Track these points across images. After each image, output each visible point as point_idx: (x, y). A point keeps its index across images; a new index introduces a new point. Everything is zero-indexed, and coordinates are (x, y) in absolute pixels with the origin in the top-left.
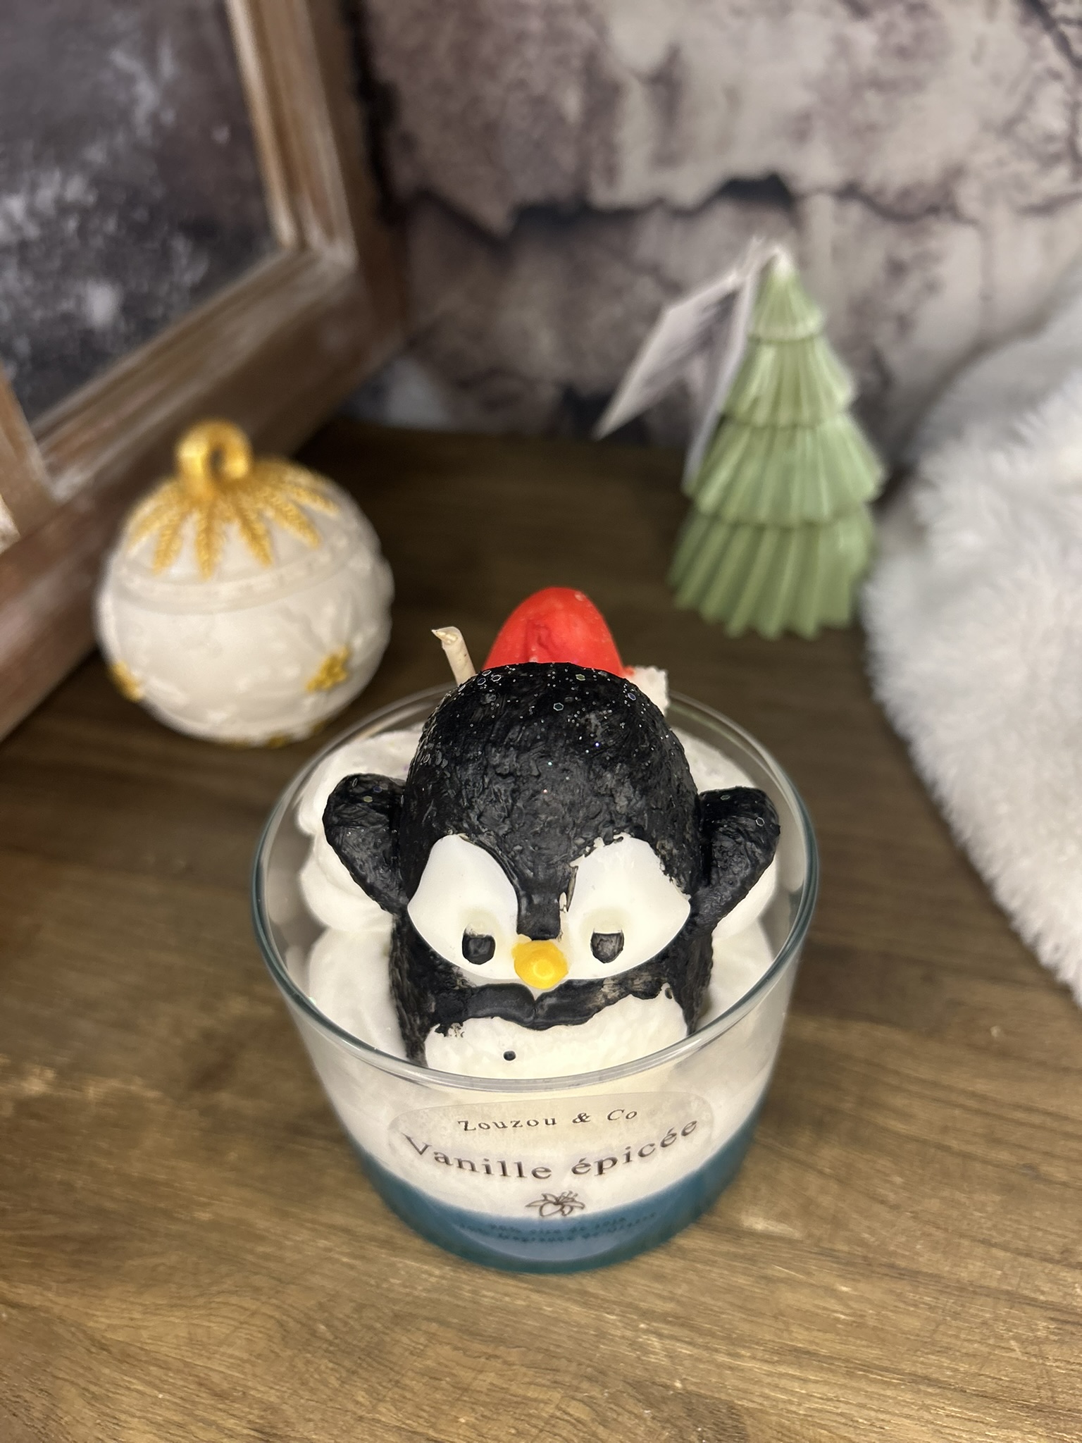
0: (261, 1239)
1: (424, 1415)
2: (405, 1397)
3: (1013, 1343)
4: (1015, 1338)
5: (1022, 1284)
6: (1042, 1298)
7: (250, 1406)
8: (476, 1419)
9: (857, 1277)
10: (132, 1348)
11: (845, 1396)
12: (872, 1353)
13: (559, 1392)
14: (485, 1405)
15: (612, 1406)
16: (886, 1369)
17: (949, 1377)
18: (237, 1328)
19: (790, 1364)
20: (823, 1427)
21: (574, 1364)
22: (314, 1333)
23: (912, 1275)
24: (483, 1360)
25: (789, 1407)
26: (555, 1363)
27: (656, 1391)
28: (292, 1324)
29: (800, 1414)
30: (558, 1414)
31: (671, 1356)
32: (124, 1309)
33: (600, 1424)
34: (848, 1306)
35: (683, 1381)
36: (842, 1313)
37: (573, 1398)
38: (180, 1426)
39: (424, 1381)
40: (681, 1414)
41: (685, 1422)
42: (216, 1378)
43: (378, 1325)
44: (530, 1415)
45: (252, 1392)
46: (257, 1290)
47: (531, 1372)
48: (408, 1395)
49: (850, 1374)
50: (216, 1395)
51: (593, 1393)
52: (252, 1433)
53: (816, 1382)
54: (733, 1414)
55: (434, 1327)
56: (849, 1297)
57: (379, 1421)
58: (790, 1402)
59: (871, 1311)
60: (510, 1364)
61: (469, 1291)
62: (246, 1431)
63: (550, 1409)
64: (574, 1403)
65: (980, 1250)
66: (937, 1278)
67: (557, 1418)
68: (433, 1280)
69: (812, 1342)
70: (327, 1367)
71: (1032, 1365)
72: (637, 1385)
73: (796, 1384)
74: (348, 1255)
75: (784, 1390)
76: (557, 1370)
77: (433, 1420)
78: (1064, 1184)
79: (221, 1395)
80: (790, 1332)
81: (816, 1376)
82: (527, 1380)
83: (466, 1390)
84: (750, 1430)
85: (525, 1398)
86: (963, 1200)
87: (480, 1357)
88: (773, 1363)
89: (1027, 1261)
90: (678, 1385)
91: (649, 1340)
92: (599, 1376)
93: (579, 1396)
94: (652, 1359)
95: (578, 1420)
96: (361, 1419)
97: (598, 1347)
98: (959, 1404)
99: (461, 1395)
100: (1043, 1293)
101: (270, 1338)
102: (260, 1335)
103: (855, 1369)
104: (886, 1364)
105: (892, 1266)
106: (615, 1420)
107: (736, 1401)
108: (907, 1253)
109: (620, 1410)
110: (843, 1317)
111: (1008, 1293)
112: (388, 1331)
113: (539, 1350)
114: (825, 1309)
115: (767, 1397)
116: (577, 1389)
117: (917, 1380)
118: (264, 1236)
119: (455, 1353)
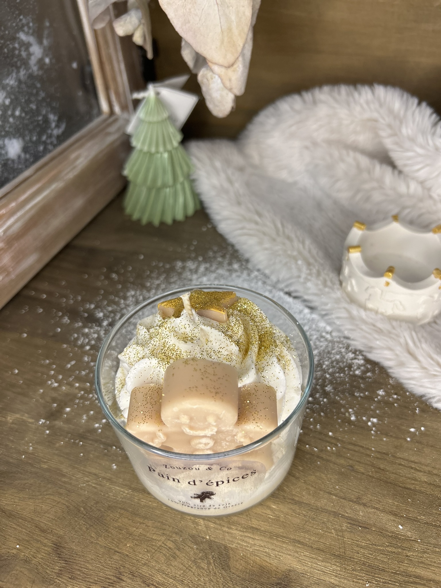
0: (64, 476)
1: (115, 543)
2: (108, 536)
3: (333, 530)
4: (334, 529)
5: (340, 509)
6: (347, 515)
7: (53, 536)
8: (133, 545)
9: (280, 503)
10: (14, 513)
11: (268, 545)
12: (281, 531)
13: (164, 537)
14: (137, 540)
15: (183, 543)
16: (284, 537)
17: (307, 541)
18: (52, 507)
19: (250, 533)
20: (257, 556)
21: (171, 528)
22: (79, 511)
23: (299, 503)
24: (138, 524)
25: (246, 548)
26: (164, 527)
27: (199, 539)
28: (72, 507)
29: (250, 551)
30: (163, 545)
31: (207, 527)
32: (12, 498)
33: (177, 550)
34: (274, 513)
35: (209, 536)
36: (272, 516)
37: (169, 540)
38: (28, 541)
39: (116, 530)
40: (207, 548)
41: (208, 551)
42: (42, 525)
43: (103, 510)
44: (153, 545)
45: (54, 531)
46: (61, 494)
47: (155, 530)
48: (110, 535)
49: (271, 538)
50: (41, 530)
51: (176, 539)
52: (53, 545)
53: (258, 540)
54: (226, 549)
55: (122, 511)
56: (275, 510)
57: (98, 544)
58: (248, 546)
59: (282, 516)
60: (148, 526)
61: (137, 499)
62: (50, 544)
63: (160, 543)
64: (169, 542)
65: (326, 495)
66: (308, 505)
67: (162, 547)
68: (125, 494)
69: (259, 525)
70: (82, 523)
71: (338, 539)
72: (193, 537)
73: (251, 540)
74: (95, 484)
75: (246, 542)
76: (165, 530)
77: (118, 544)
78: (363, 473)
79: (43, 531)
80: (251, 521)
81: (259, 538)
82: (153, 532)
83: (131, 535)
84: (231, 555)
85: (152, 538)
86: (324, 477)
87: (137, 523)
88: (243, 532)
89: (343, 501)
90: (208, 537)
91: (199, 521)
92: (179, 533)
93: (171, 539)
94: (200, 528)
95: (170, 548)
96: (92, 542)
97: (181, 522)
98: (309, 552)
99: (129, 536)
100: (347, 513)
101: (63, 512)
102: (60, 511)
103: (273, 536)
104: (285, 535)
105: (293, 500)
106: (183, 549)
107: (228, 545)
108: (299, 495)
109: (185, 545)
110: (272, 517)
111: (334, 512)
112: (106, 512)
113: (159, 522)
114: (265, 513)
115: (239, 544)
116: (171, 537)
117: (295, 541)
118: (65, 475)
119: (129, 521)
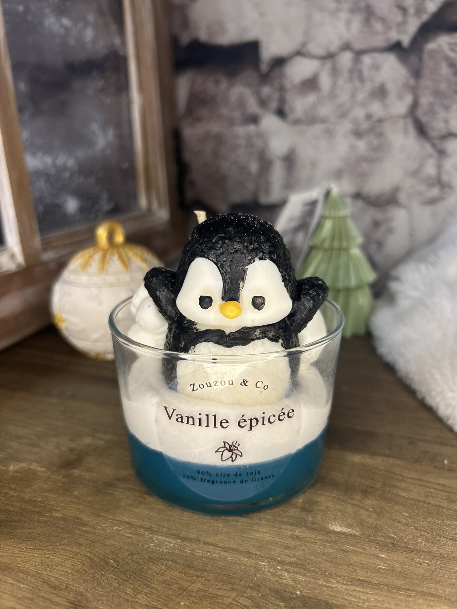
8: (190, 603)
9: (389, 551)
10: (11, 565)
11: (387, 600)
12: (400, 583)
13: (234, 593)
14: (195, 597)
15: (263, 600)
16: (408, 590)
17: (442, 593)
18: (67, 560)
19: (357, 586)
21: (243, 582)
22: (107, 563)
23: (417, 552)
24: (195, 578)
25: (357, 604)
26: (233, 581)
27: (286, 594)
28: (96, 559)
30: (234, 603)
31: (295, 580)
34: (386, 563)
35: (300, 591)
36: (383, 566)
40: (300, 605)
42: (52, 579)
44: (219, 603)
45: (71, 587)
46: (81, 545)
47: (220, 584)
49: (389, 591)
50: (51, 586)
51: (252, 594)
52: (68, 604)
53: (371, 594)
55: (170, 563)
56: (386, 559)
58: (359, 602)
59: (398, 566)
60: (209, 581)
62: (65, 603)
63: (230, 600)
64: (242, 598)
65: (450, 543)
66: (430, 553)
69: (368, 577)
72: (277, 592)
73: (361, 595)
76: (234, 584)
81: (372, 591)
82: (217, 587)
83: (185, 590)
85: (217, 595)
88: (348, 585)
90: (298, 593)
91: (283, 573)
92: (257, 587)
93: (245, 595)
94: (284, 581)
96: (128, 600)
97: (256, 575)
101: (84, 565)
102: (79, 563)
103: (392, 589)
106: (265, 607)
107: (329, 601)
108: (414, 543)
109: (268, 602)
113: (224, 575)
114: (374, 564)
115: (346, 600)
116: (244, 592)
117: (425, 594)
118: (86, 524)
119: (181, 574)
